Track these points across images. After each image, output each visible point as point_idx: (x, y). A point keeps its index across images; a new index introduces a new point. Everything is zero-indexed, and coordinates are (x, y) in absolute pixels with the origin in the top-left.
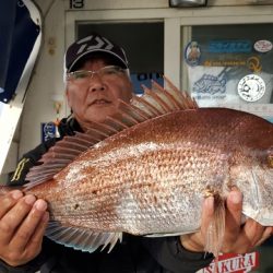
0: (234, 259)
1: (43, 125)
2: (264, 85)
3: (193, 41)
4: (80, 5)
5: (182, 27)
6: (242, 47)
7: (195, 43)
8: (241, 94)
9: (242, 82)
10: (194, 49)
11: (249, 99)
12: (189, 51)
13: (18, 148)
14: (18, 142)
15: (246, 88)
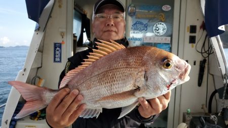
1: (55, 44)
2: (166, 27)
3: (132, 4)
7: (133, 5)
8: (154, 32)
9: (155, 26)
10: (132, 8)
11: (159, 34)
12: (130, 9)
13: (42, 55)
14: (42, 52)
15: (157, 29)
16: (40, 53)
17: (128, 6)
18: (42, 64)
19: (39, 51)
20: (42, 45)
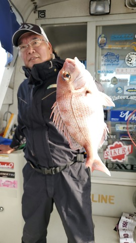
0: (120, 148)
3: (102, 34)
4: (43, 16)
5: (97, 27)
6: (128, 37)
7: (103, 35)
8: (127, 63)
9: (127, 56)
10: (103, 39)
11: (131, 66)
12: (100, 39)
13: (13, 92)
14: (13, 89)
15: (130, 60)
16: (11, 90)
17: (98, 36)
18: (13, 101)
19: (9, 87)
20: (13, 81)
